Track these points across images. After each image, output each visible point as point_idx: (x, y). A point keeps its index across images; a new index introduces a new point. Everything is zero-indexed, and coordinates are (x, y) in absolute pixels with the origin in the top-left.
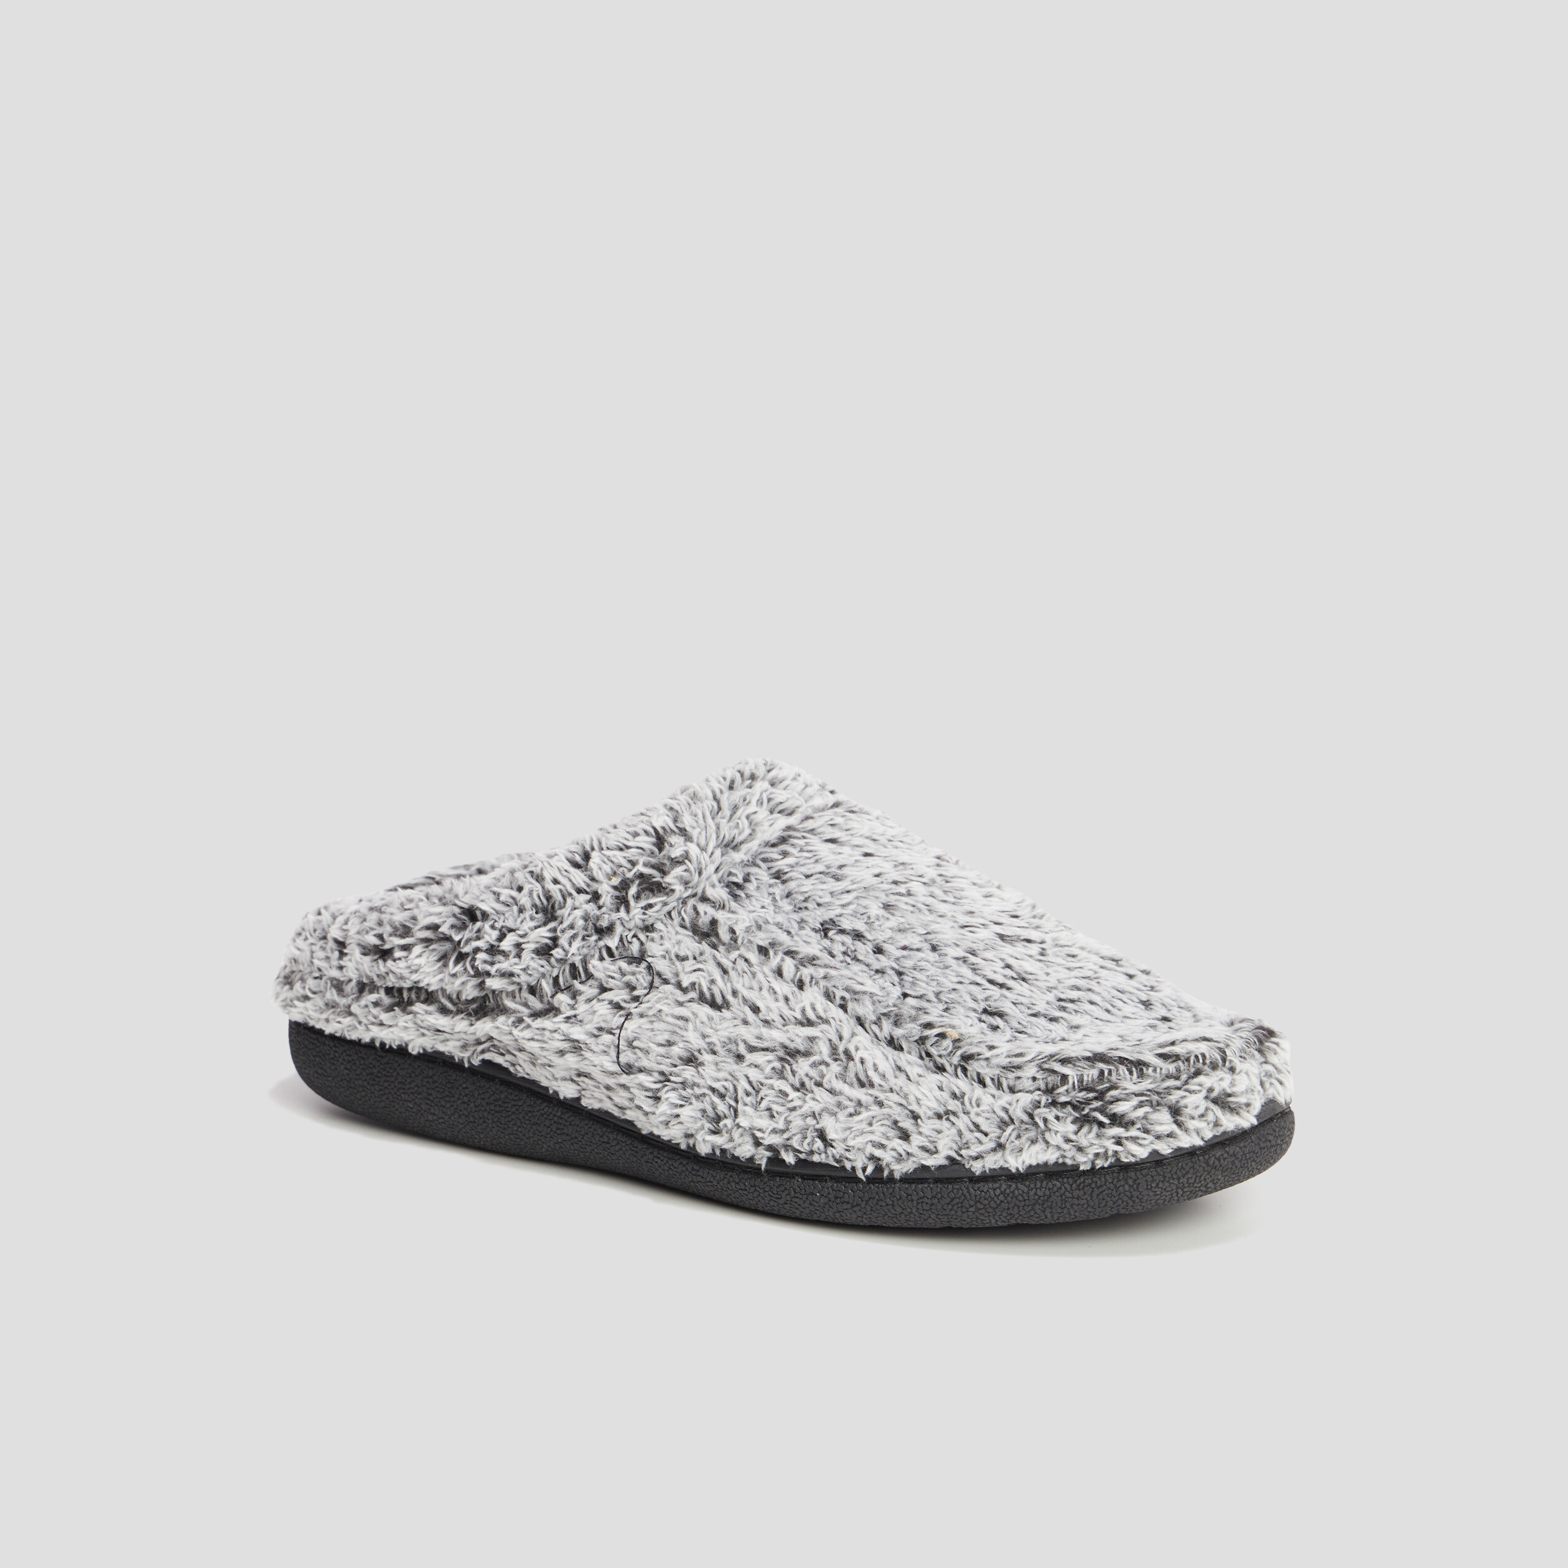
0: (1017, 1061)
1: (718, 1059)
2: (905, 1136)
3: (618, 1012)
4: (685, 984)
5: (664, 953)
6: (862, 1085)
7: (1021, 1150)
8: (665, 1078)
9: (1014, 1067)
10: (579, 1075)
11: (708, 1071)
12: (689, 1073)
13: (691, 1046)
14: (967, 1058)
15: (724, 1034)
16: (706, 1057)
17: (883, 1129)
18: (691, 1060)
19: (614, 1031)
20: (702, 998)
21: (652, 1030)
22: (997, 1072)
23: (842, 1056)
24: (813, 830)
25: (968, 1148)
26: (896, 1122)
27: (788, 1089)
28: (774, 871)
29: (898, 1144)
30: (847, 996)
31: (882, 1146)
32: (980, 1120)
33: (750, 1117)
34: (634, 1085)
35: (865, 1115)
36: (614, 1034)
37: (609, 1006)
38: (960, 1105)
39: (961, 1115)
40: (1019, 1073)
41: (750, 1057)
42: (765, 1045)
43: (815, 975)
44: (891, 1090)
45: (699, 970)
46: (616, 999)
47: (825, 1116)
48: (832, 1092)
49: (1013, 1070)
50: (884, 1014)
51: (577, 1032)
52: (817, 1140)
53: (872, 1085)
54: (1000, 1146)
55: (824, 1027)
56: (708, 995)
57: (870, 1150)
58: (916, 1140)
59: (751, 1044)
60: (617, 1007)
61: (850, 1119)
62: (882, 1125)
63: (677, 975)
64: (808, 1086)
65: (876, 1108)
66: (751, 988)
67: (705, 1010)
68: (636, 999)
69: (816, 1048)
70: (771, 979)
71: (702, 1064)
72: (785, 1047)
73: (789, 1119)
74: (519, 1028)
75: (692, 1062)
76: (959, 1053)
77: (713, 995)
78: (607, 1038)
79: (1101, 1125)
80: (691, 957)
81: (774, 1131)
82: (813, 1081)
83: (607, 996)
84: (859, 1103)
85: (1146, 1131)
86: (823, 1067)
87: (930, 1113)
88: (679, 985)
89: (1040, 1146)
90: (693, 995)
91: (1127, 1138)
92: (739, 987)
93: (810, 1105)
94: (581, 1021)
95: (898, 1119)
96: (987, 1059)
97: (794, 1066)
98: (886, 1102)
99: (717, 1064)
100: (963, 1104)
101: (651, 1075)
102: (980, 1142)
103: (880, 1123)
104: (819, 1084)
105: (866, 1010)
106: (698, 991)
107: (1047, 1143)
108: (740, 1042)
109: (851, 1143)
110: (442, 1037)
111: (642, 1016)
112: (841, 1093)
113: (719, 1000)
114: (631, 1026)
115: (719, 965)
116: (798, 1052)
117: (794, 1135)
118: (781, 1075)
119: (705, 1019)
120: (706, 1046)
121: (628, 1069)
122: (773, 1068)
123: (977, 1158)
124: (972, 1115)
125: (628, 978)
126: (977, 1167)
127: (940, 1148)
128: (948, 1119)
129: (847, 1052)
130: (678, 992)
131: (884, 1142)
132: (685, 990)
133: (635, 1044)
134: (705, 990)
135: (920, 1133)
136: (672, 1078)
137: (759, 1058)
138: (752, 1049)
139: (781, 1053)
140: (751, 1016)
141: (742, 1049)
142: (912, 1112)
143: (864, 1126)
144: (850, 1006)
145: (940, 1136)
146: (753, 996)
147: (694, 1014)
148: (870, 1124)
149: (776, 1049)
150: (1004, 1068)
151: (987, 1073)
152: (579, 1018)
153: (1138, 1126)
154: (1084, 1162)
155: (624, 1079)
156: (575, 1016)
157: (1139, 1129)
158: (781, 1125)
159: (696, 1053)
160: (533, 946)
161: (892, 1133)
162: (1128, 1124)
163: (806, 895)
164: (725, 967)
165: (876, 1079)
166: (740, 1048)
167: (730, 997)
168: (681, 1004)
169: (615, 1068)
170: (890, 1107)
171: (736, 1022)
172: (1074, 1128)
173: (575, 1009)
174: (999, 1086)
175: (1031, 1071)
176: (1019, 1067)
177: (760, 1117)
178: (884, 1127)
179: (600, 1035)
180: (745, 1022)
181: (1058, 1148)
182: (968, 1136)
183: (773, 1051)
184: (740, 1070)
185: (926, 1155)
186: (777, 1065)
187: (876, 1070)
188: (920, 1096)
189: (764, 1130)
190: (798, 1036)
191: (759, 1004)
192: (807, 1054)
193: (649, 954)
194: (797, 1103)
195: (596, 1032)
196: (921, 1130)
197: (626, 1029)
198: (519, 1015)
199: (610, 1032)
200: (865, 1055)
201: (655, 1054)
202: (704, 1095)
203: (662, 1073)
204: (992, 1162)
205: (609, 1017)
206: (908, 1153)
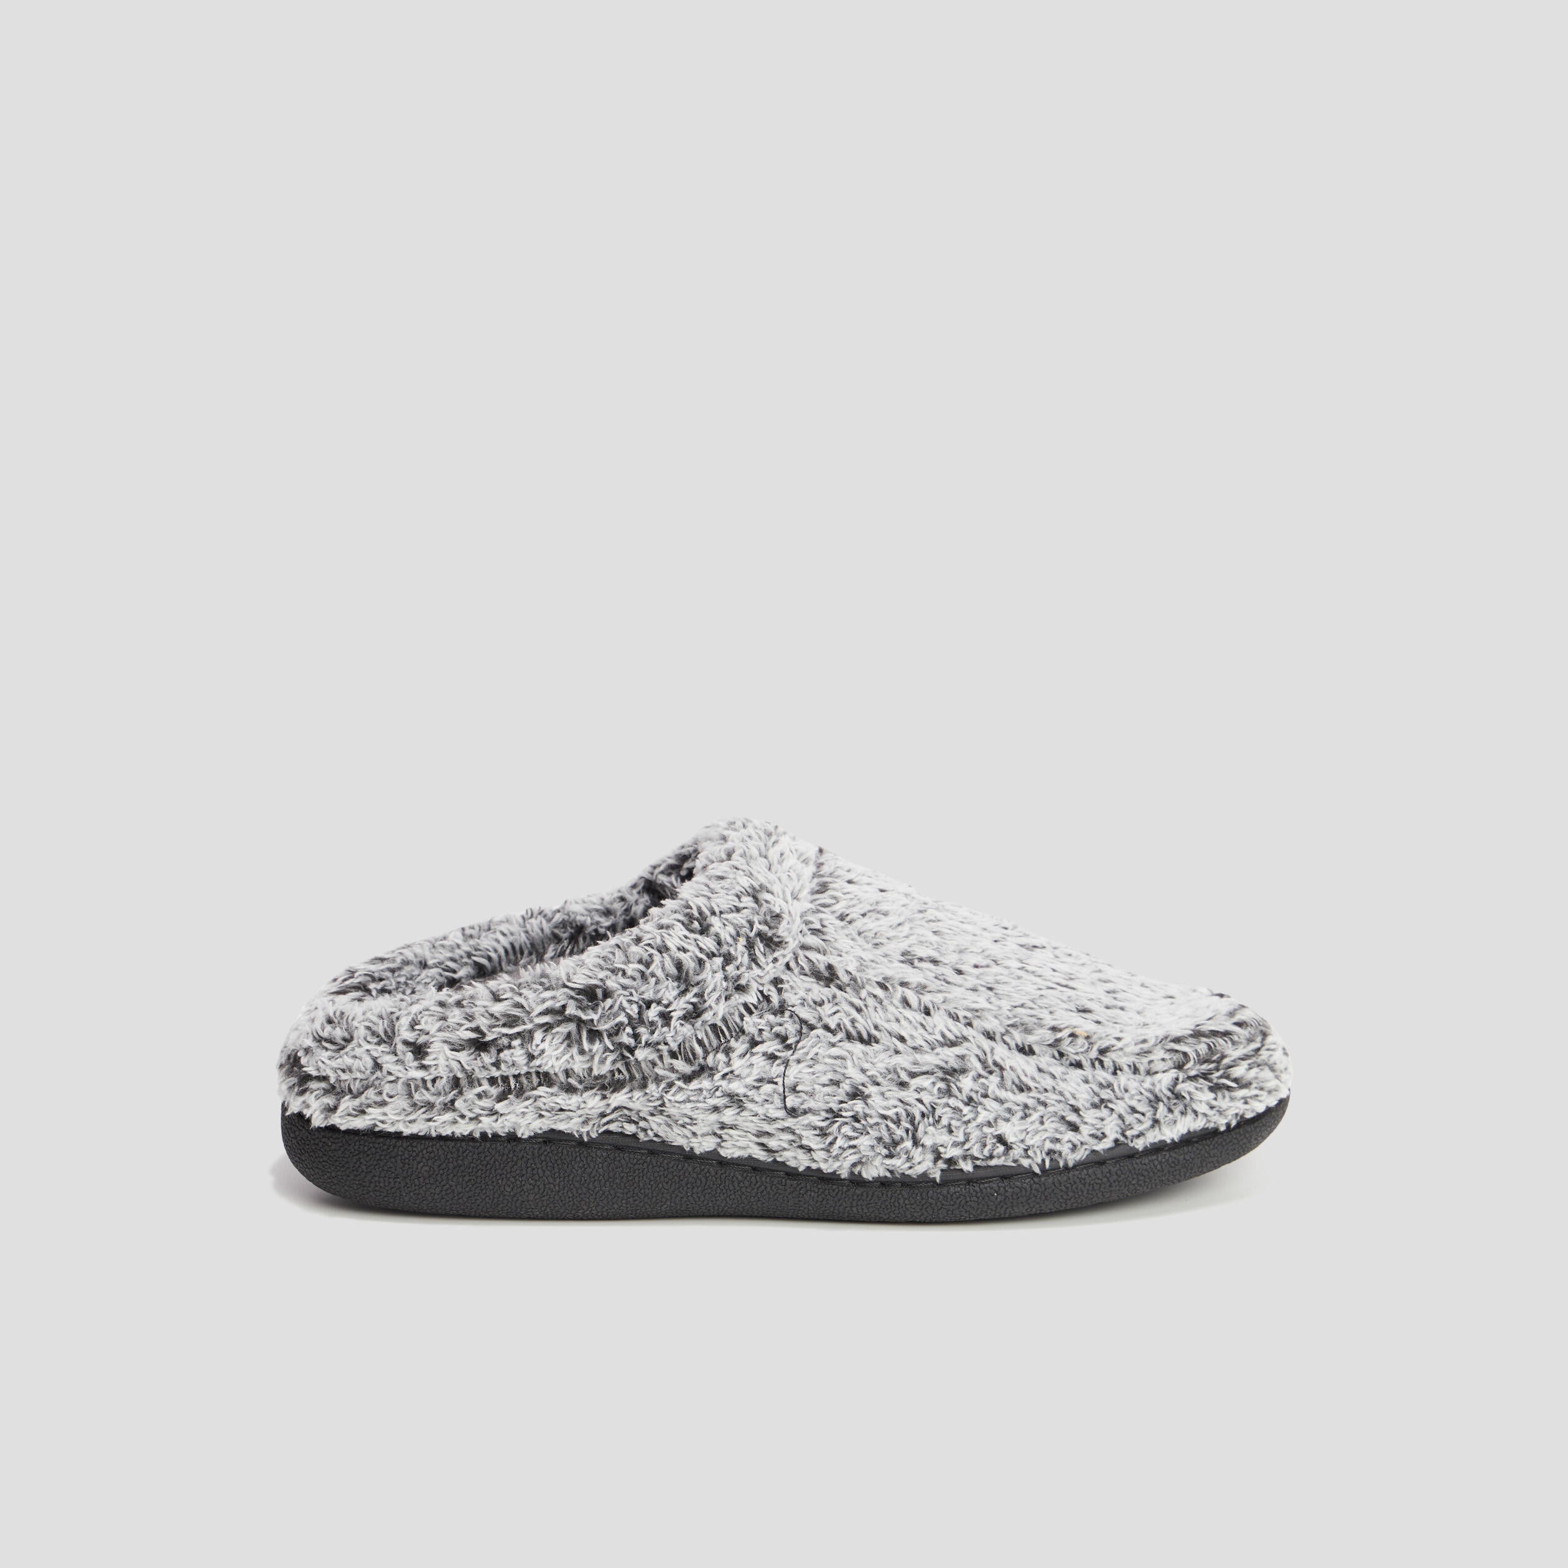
0: (1145, 1046)
1: (884, 1089)
2: (1074, 1128)
3: (774, 1062)
4: (833, 1026)
5: (802, 1001)
6: (1021, 1090)
7: (1175, 1122)
8: (834, 1114)
9: (1145, 1052)
10: (722, 1128)
11: (876, 1101)
12: (858, 1106)
13: (855, 1081)
14: (1103, 1051)
15: (881, 1066)
16: (871, 1090)
17: (1054, 1125)
18: (856, 1094)
19: (775, 1080)
20: (849, 1037)
21: (813, 1074)
22: (1133, 1059)
23: (993, 1068)
24: (831, 874)
25: (1132, 1128)
26: (1063, 1118)
27: (961, 1105)
28: (838, 914)
29: (1070, 1135)
30: (969, 1015)
31: (1058, 1140)
32: (1134, 1103)
33: (932, 1136)
34: (799, 1127)
35: (1035, 1116)
36: (776, 1083)
37: (764, 1058)
38: (1111, 1092)
39: (1115, 1101)
40: (1151, 1057)
41: (915, 1083)
42: (924, 1069)
43: (935, 1000)
44: (1046, 1090)
45: (838, 1011)
46: (770, 1051)
47: (1001, 1123)
48: (997, 1099)
49: (1146, 1055)
50: (1012, 1026)
51: (736, 1087)
52: (998, 1145)
53: (1029, 1089)
54: (1156, 1122)
55: (966, 1044)
56: (854, 1033)
57: (1048, 1145)
58: (1085, 1130)
59: (910, 1070)
60: (772, 1057)
61: (1023, 1121)
62: (1053, 1122)
63: (820, 1019)
64: (976, 1099)
65: (1041, 1108)
66: (889, 1021)
67: (858, 1048)
68: (789, 1047)
69: (969, 1064)
70: (901, 1010)
71: (869, 1096)
72: (941, 1068)
73: (968, 1131)
74: (671, 1093)
75: (859, 1095)
76: (1095, 1048)
77: (859, 1033)
78: (767, 1088)
79: (1229, 1088)
80: (826, 1001)
81: (956, 1144)
82: (979, 1094)
83: (759, 1049)
84: (1026, 1106)
85: (1262, 1089)
86: (982, 1080)
87: (1088, 1105)
88: (827, 1028)
89: (1190, 1116)
90: (841, 1035)
91: (1251, 1097)
92: (879, 1022)
93: (984, 1116)
94: (738, 1076)
95: (1064, 1114)
96: (1121, 1049)
97: (958, 1083)
98: (1048, 1101)
99: (883, 1094)
100: (1113, 1091)
101: (819, 1115)
102: (1140, 1121)
103: (1050, 1120)
104: (986, 1096)
105: (992, 1025)
106: (844, 1030)
107: (1195, 1112)
108: (899, 1070)
109: (1029, 1142)
110: (563, 1115)
111: (799, 1061)
112: (1007, 1101)
113: (865, 1036)
114: (793, 1072)
115: (852, 1004)
116: (955, 1070)
117: (974, 1145)
118: (948, 1093)
119: (861, 1055)
120: (868, 1079)
121: (793, 1112)
122: (939, 1089)
123: (1138, 1136)
124: (1127, 1100)
125: (777, 1029)
126: (1140, 1144)
127: (1107, 1132)
128: (1106, 1107)
129: (995, 1064)
130: (830, 1034)
131: (1058, 1136)
132: (833, 1032)
133: (798, 1088)
134: (851, 1029)
135: (1086, 1123)
136: (844, 1114)
137: (925, 1082)
138: (913, 1075)
139: (940, 1074)
140: (900, 1046)
141: (904, 1077)
142: (1071, 1106)
143: (1037, 1125)
144: (975, 1023)
145: (1104, 1122)
146: (894, 1027)
147: (849, 1052)
148: (1042, 1123)
149: (935, 1071)
150: (1138, 1054)
151: (1124, 1061)
152: (736, 1073)
153: (1254, 1085)
154: (1221, 1123)
155: (790, 1122)
156: (732, 1072)
157: (1256, 1088)
158: (961, 1138)
159: (860, 1087)
160: (680, 1013)
161: (1063, 1128)
162: (1247, 1085)
163: (874, 932)
164: (857, 1005)
165: (1031, 1084)
166: (901, 1076)
167: (874, 1032)
168: (833, 1045)
169: (781, 1114)
170: (1054, 1105)
171: (889, 1053)
172: (1212, 1095)
173: (731, 1066)
174: (1136, 1070)
175: (1159, 1054)
176: (1149, 1052)
177: (941, 1134)
178: (1054, 1123)
179: (760, 1086)
180: (897, 1052)
181: (1205, 1115)
182: (1130, 1119)
183: (933, 1074)
184: (909, 1095)
185: (1095, 1141)
186: (942, 1085)
187: (1026, 1075)
188: (1073, 1091)
189: (945, 1145)
190: (949, 1056)
191: (903, 1034)
192: (963, 1071)
193: (790, 1004)
194: (970, 1116)
195: (756, 1084)
196: (1086, 1120)
197: (788, 1077)
198: (669, 1080)
199: (771, 1081)
200: (1013, 1064)
201: (822, 1094)
202: (877, 1124)
203: (830, 1111)
204: (1153, 1137)
205: (768, 1067)
206: (1082, 1143)
